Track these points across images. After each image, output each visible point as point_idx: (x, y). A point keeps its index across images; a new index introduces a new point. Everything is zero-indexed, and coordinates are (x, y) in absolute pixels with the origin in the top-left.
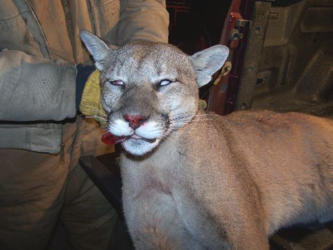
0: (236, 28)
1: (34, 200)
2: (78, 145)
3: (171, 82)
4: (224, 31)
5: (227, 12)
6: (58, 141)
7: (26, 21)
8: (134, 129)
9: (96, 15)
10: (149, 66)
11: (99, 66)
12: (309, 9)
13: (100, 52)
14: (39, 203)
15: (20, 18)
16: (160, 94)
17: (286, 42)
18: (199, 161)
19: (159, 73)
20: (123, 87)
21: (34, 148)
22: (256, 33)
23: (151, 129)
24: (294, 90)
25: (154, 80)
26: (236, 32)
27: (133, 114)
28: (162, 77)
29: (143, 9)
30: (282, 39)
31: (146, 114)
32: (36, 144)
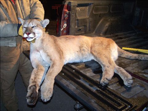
0: (66, 14)
1: (11, 61)
2: (22, 46)
3: (35, 26)
4: (63, 15)
5: (63, 9)
6: (16, 44)
7: (6, 15)
8: (28, 35)
9: (23, 13)
10: (31, 24)
11: (22, 24)
12: (95, 7)
13: (22, 21)
14: (12, 62)
15: (5, 14)
16: (33, 29)
17: (88, 17)
18: (45, 44)
19: (33, 25)
20: (26, 28)
21: (10, 46)
22: (73, 15)
23: (31, 35)
24: (94, 32)
25: (32, 26)
26: (67, 15)
27: (27, 32)
28: (33, 26)
29: (36, 10)
30: (87, 16)
31: (30, 33)
32: (11, 45)
